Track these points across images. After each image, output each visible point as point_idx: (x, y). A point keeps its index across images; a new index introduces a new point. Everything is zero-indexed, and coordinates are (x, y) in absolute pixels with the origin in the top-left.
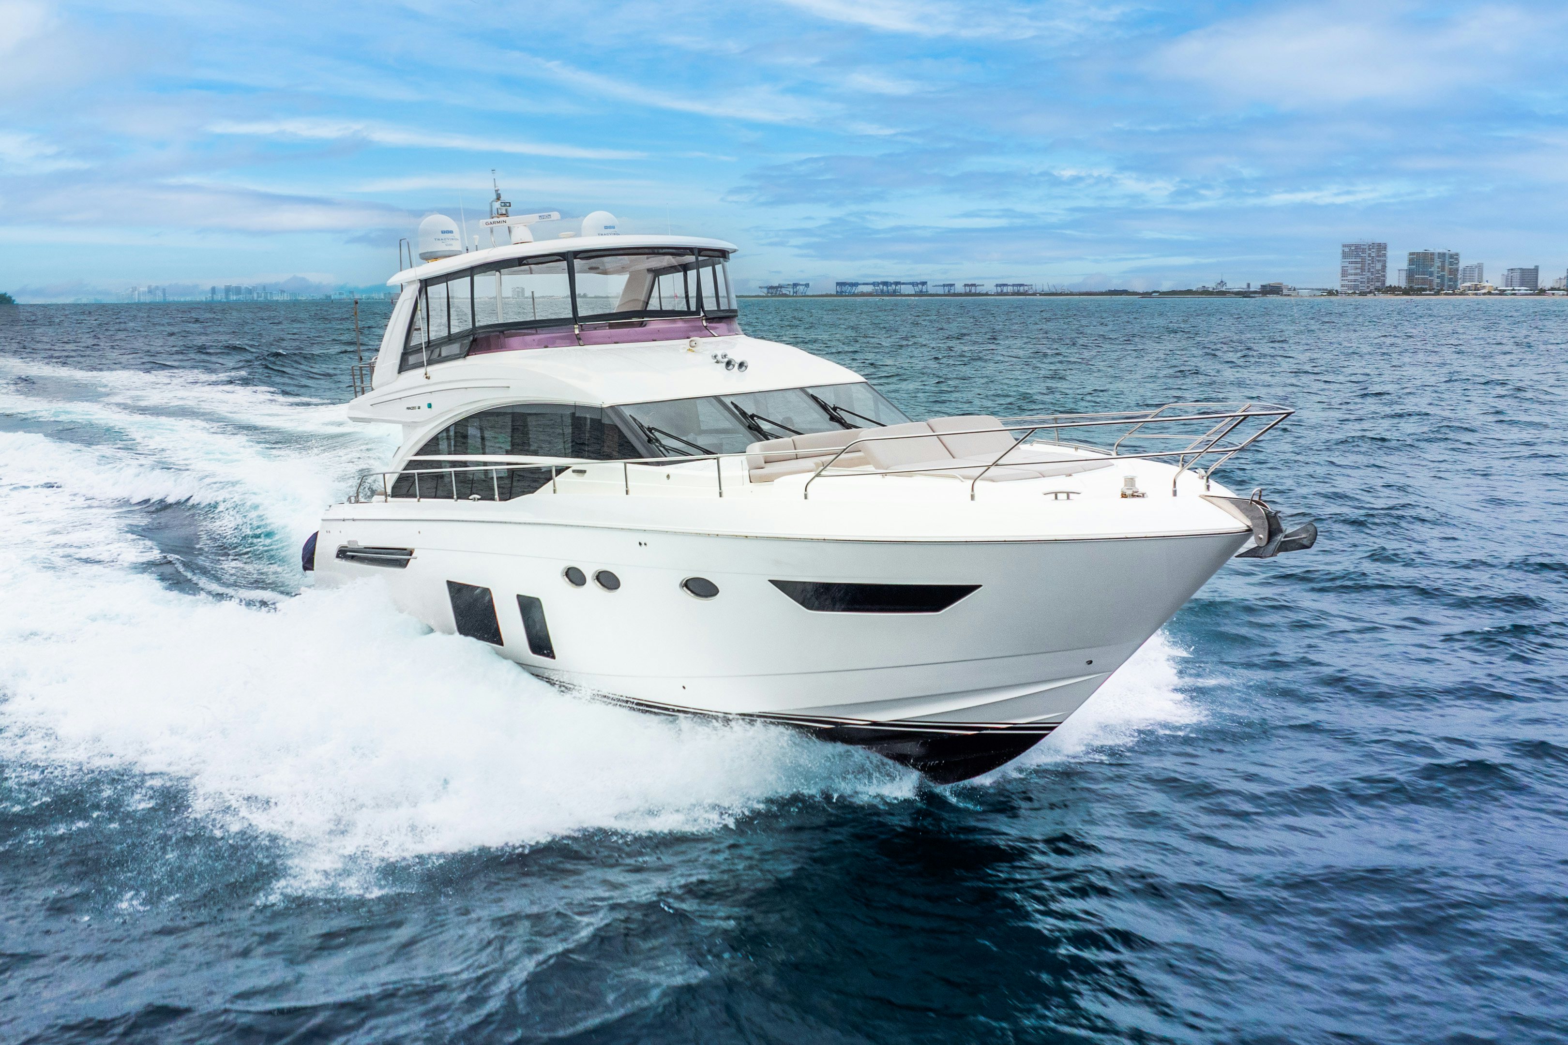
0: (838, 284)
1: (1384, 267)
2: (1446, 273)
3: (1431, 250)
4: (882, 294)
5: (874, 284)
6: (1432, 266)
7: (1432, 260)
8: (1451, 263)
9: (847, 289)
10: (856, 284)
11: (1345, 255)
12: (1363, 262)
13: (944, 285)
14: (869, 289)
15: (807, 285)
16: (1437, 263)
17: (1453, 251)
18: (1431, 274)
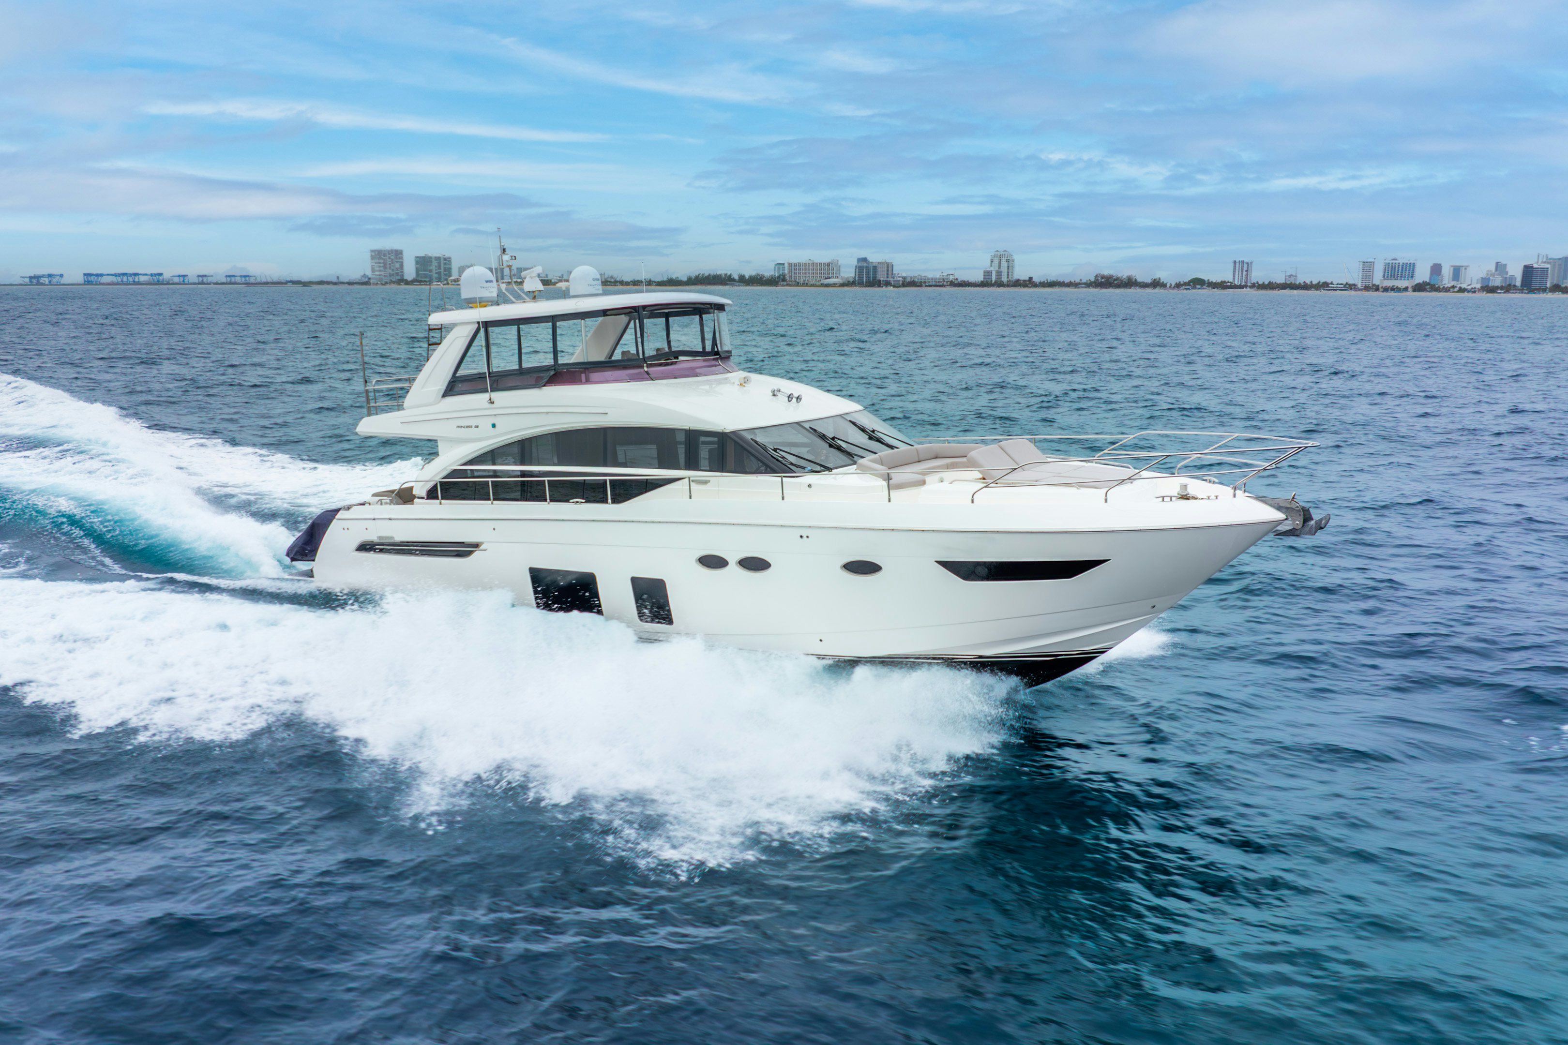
0: (85, 275)
1: (402, 266)
2: (442, 270)
3: (430, 255)
4: (123, 283)
5: (115, 275)
6: (430, 266)
7: (431, 261)
8: (445, 264)
9: (92, 278)
10: (101, 275)
11: (373, 258)
12: (385, 263)
13: (179, 276)
14: (113, 279)
15: (61, 276)
16: (435, 263)
17: (447, 255)
18: (431, 271)
